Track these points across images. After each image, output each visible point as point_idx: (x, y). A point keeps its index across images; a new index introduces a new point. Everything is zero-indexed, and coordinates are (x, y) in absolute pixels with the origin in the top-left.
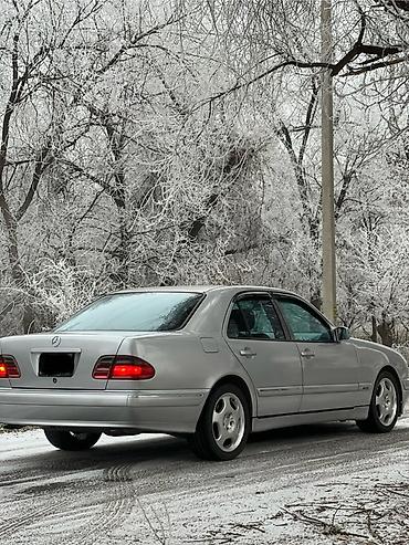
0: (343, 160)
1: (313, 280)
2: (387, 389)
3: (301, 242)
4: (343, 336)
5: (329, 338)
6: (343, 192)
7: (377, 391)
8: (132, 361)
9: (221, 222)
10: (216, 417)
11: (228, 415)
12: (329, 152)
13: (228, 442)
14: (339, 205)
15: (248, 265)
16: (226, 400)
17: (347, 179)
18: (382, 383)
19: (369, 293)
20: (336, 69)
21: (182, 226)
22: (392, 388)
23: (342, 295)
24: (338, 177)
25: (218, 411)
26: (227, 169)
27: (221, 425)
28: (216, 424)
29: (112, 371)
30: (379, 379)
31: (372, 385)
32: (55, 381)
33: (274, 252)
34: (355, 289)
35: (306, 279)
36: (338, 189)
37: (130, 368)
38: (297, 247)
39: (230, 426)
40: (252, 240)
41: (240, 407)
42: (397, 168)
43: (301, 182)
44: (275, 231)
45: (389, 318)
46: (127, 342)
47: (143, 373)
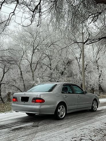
0: (86, 63)
1: (81, 81)
2: (95, 103)
3: (79, 75)
4: (86, 93)
5: (83, 93)
6: (86, 67)
7: (93, 103)
8: (40, 99)
9: (66, 72)
10: (59, 110)
11: (62, 110)
12: (84, 62)
13: (62, 116)
14: (85, 69)
15: (70, 79)
16: (61, 107)
17: (86, 65)
18: (94, 102)
19: (90, 83)
20: (84, 43)
21: (60, 73)
22: (96, 102)
23: (86, 84)
24: (85, 65)
25: (59, 109)
26: (67, 64)
27: (60, 112)
28: (59, 112)
29: (35, 101)
30: (93, 101)
31: (92, 102)
32: (24, 103)
33: (75, 77)
34: (88, 83)
35: (80, 81)
36: (85, 67)
37: (39, 100)
38: (78, 76)
39: (62, 112)
40: (71, 75)
41: (64, 108)
42: (94, 64)
43: (79, 66)
44: (75, 74)
45: (94, 87)
46: (39, 94)
47: (42, 101)
